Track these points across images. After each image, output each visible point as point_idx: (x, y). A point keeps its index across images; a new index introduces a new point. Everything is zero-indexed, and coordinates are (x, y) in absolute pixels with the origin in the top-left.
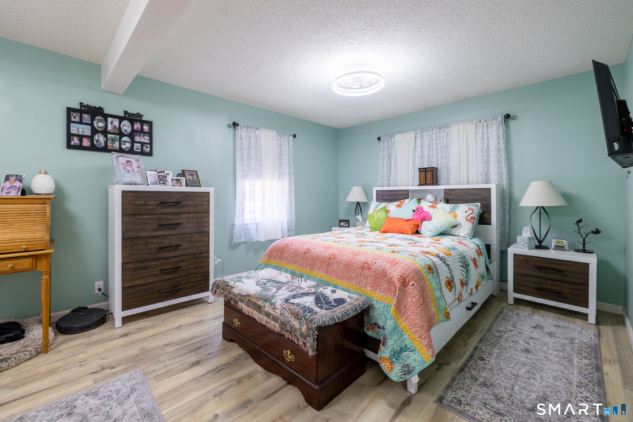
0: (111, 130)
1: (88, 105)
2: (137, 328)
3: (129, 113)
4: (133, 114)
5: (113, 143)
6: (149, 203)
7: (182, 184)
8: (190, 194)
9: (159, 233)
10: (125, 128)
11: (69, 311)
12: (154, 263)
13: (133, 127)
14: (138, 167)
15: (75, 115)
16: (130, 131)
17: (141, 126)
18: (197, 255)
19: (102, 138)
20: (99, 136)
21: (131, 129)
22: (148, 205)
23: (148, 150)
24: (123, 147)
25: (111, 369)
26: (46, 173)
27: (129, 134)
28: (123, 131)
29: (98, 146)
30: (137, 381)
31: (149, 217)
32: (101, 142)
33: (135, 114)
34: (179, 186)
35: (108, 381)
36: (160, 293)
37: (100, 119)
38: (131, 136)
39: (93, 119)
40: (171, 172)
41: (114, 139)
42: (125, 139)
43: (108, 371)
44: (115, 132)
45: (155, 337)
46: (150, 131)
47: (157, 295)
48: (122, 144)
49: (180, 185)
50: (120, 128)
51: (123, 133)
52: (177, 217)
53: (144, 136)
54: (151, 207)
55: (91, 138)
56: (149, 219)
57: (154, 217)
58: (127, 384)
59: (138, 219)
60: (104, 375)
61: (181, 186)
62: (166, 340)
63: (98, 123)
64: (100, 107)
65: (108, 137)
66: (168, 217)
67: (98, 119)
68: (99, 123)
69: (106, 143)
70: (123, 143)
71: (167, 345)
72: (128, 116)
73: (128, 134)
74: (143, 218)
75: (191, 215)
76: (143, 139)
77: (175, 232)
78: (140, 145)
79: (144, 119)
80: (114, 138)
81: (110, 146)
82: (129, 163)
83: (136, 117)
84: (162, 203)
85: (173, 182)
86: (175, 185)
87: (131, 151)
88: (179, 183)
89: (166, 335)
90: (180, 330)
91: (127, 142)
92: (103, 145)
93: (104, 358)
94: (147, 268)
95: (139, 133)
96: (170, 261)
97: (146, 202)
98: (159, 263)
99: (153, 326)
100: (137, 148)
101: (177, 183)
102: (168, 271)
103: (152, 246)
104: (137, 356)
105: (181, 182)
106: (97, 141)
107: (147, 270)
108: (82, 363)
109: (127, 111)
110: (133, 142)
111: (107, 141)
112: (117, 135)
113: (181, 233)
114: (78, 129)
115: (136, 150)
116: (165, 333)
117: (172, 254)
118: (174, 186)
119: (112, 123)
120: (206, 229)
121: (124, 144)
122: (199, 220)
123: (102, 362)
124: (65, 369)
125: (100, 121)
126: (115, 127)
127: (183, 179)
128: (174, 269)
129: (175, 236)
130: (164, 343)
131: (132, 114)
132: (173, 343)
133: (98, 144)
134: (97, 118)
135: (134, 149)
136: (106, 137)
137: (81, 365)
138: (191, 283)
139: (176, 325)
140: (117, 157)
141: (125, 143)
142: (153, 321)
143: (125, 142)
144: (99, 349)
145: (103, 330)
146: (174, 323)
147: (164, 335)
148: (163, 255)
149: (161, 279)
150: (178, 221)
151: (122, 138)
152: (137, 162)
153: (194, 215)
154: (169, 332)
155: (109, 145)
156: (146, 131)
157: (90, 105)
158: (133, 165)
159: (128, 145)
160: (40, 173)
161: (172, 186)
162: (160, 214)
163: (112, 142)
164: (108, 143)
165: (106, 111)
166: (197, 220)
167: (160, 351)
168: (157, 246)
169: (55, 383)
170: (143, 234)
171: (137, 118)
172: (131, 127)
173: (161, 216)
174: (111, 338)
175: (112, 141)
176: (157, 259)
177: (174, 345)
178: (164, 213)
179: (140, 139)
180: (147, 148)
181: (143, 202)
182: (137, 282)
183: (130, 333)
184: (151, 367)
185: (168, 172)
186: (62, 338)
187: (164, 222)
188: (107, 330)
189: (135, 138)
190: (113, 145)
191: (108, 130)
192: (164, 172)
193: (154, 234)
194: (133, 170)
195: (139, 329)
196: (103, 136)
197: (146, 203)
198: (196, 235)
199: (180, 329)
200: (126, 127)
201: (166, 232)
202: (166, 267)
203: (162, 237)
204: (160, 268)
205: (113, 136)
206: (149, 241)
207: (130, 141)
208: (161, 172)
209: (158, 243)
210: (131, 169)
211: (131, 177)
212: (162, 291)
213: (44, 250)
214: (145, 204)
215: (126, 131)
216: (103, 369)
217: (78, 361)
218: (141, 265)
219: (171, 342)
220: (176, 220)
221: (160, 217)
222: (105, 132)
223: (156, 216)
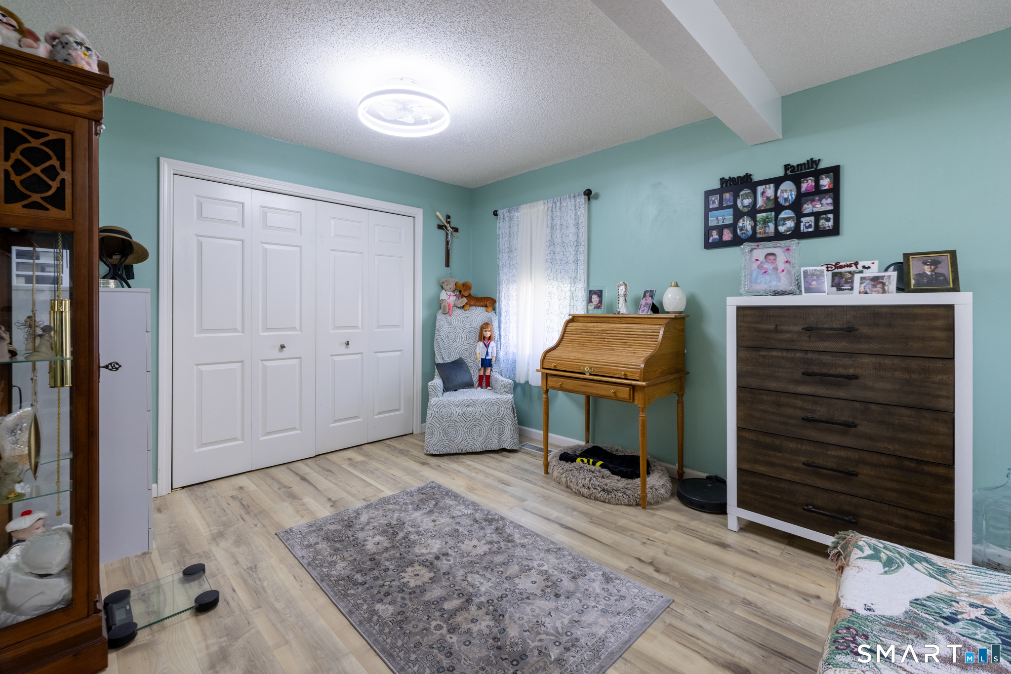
0: (763, 205)
1: (730, 177)
2: (751, 548)
3: (793, 166)
4: (801, 165)
5: (765, 227)
6: (784, 328)
7: (886, 288)
8: (885, 310)
9: (802, 389)
10: (786, 196)
11: (704, 475)
12: (792, 445)
13: (798, 187)
14: (787, 262)
15: (713, 199)
16: (794, 197)
17: (815, 182)
18: (907, 463)
19: (748, 222)
20: (744, 221)
21: (796, 193)
22: (781, 332)
23: (831, 223)
24: (782, 229)
25: (655, 570)
26: (677, 285)
27: (793, 203)
28: (781, 202)
29: (743, 237)
30: (647, 608)
31: (784, 354)
32: (748, 229)
33: (804, 164)
34: (878, 292)
35: (631, 580)
36: (804, 509)
37: (746, 193)
38: (796, 206)
39: (736, 197)
40: (876, 262)
41: (767, 220)
42: (784, 214)
43: (650, 571)
44: (768, 208)
45: (753, 579)
46: (834, 185)
47: (800, 510)
48: (780, 225)
49: (880, 290)
50: (776, 197)
51: (781, 205)
52: (847, 361)
53: (820, 200)
54: (788, 336)
55: (733, 227)
56: (783, 358)
57: (793, 356)
58: (638, 600)
59: (764, 356)
60: (642, 571)
61: (884, 292)
62: (759, 596)
63: (742, 200)
64: (747, 174)
65: (758, 219)
66: (826, 358)
67: (742, 195)
68: (744, 200)
69: (754, 229)
70: (781, 222)
71: (747, 603)
72: (791, 172)
73: (790, 205)
74: (772, 356)
75: (887, 361)
76: (818, 206)
77: (842, 394)
78: (812, 219)
79: (822, 166)
80: (767, 217)
81: (760, 233)
82: (772, 257)
83: (805, 169)
84: (808, 329)
85: (864, 285)
86: (868, 291)
87: (797, 234)
88: (880, 286)
89: (771, 590)
90: (804, 602)
91: (789, 219)
92: (750, 232)
93: (668, 553)
94: (779, 449)
95: (810, 198)
96: (830, 453)
97: (777, 325)
98: (804, 448)
99: (774, 562)
100: (807, 225)
101: (874, 286)
102: (825, 471)
103: (790, 411)
104: (696, 581)
105: (884, 284)
106: (741, 230)
107: (779, 454)
108: (648, 542)
109: (789, 165)
110: (799, 215)
111: (755, 225)
112: (771, 212)
113: (859, 399)
114: (717, 219)
115: (805, 230)
116: (773, 586)
117: (834, 439)
118: (866, 293)
119: (763, 193)
120: (942, 404)
121: (783, 225)
122: (915, 376)
123: (661, 556)
124: (632, 536)
125: (746, 196)
126: (768, 198)
127: (889, 277)
128: (840, 474)
129: (840, 401)
130: (748, 597)
131: (798, 165)
132: (761, 608)
133: (743, 233)
134: (742, 193)
135: (802, 228)
136: (754, 219)
137: (644, 543)
138: (889, 523)
139: (812, 588)
140: (752, 250)
141: (784, 222)
142: (787, 556)
143: (785, 219)
144: (678, 538)
145: (714, 521)
146: (814, 582)
147: (767, 586)
148: (813, 434)
149: (809, 481)
150: (851, 371)
151: (779, 214)
152: (787, 253)
153: (896, 361)
154: (782, 590)
155: (758, 231)
156: (827, 187)
157: (732, 176)
158: (777, 259)
159: (790, 224)
160: (671, 286)
161: (860, 293)
162: (807, 351)
163: (763, 226)
164: (758, 228)
165: (756, 178)
166: (907, 376)
167: (726, 601)
168: (800, 413)
169: (609, 542)
170: (773, 385)
171: (809, 168)
172: (795, 190)
173: (810, 356)
174: (707, 536)
175: (763, 224)
176: (801, 440)
177: (757, 613)
178: (814, 349)
179: (814, 206)
180: (828, 220)
181: (772, 327)
182: (761, 469)
183: (733, 548)
184: (686, 610)
185: (867, 264)
186: (675, 502)
187: (815, 369)
188: (718, 525)
189: (804, 208)
190: (765, 230)
191: (757, 207)
192: (856, 264)
193: (792, 388)
194: (776, 269)
195: (752, 551)
196: (749, 219)
197: (778, 328)
198: (907, 412)
199: (807, 601)
200: (788, 191)
201: (821, 391)
202: (820, 461)
203: (810, 398)
204: (804, 459)
205: (764, 214)
206: (784, 400)
207: (794, 215)
208: (850, 266)
209: (801, 408)
210: (771, 268)
211: (770, 282)
212: (810, 507)
213: (638, 380)
214: (776, 331)
215: (786, 200)
216: (651, 564)
217: (649, 536)
218: (768, 440)
219: (759, 605)
220: (845, 367)
221: (806, 356)
222: (753, 212)
223: (798, 355)
